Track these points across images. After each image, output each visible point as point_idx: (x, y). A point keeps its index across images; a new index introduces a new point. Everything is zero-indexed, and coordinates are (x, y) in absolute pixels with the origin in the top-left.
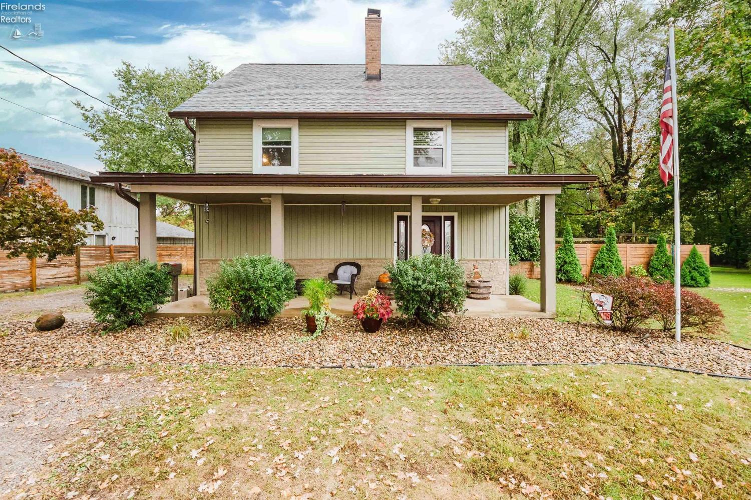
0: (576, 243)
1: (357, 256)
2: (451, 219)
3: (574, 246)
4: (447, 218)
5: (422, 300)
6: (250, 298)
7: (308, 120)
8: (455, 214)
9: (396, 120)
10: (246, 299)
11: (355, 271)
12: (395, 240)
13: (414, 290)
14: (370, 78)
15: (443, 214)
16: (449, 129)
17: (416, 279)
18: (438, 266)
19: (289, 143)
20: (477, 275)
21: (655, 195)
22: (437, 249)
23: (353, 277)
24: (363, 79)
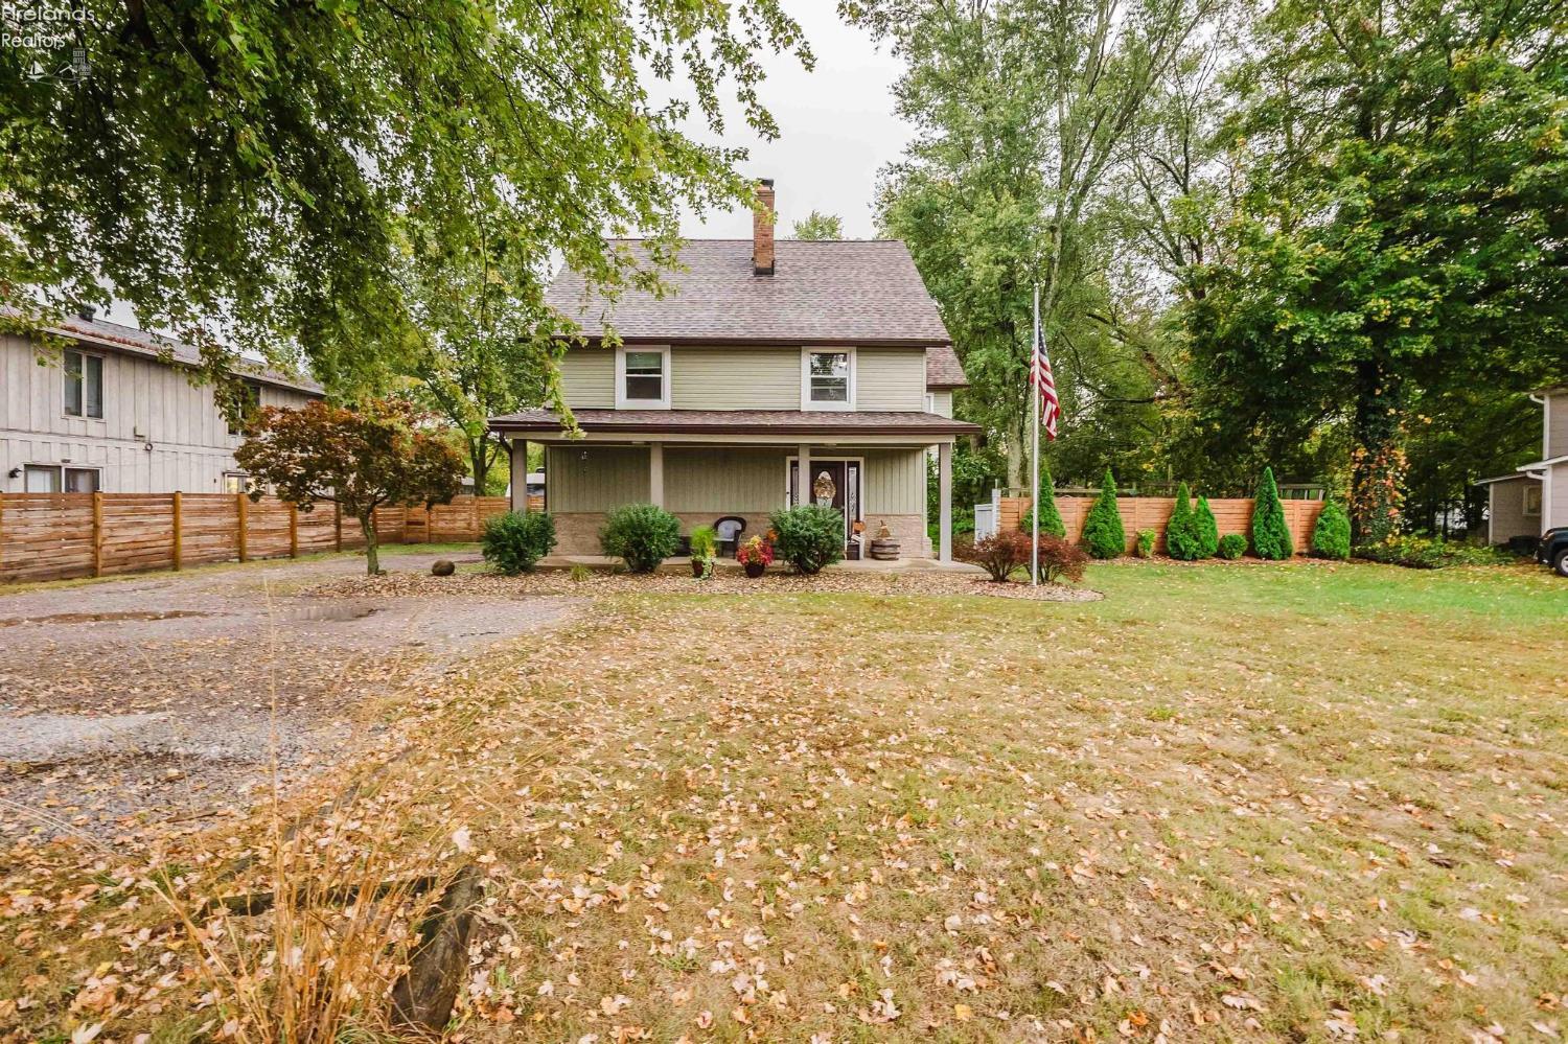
0: (1057, 494)
1: (742, 510)
2: (857, 464)
3: (1055, 500)
4: (851, 464)
5: (800, 546)
6: (641, 543)
7: (684, 346)
8: (861, 460)
9: (790, 347)
10: (638, 544)
11: (739, 527)
12: (788, 489)
13: (793, 536)
14: (759, 272)
15: (846, 459)
16: (854, 357)
17: (795, 526)
18: (816, 513)
19: (659, 371)
20: (885, 533)
21: (1196, 423)
22: (838, 502)
23: (737, 533)
24: (750, 274)
